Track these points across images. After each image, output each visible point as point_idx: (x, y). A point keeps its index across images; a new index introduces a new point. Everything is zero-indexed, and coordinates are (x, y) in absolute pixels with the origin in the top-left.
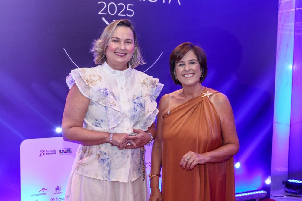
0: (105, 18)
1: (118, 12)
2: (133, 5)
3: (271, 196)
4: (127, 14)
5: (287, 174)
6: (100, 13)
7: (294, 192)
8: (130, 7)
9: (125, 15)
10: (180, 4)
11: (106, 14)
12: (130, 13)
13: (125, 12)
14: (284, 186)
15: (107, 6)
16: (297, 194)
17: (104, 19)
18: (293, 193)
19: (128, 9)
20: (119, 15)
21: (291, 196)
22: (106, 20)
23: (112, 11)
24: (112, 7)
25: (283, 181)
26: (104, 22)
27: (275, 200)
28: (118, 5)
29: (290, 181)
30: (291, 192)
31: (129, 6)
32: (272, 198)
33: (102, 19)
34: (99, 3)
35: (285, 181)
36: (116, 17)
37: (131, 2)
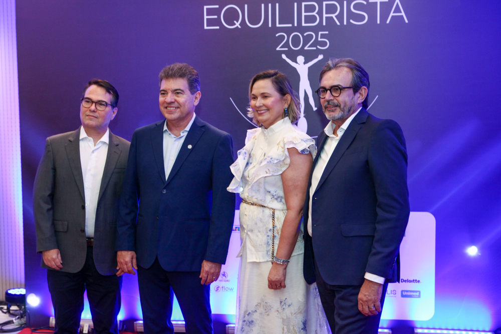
1: (304, 45)
2: (327, 33)
4: (318, 47)
6: (278, 49)
8: (323, 36)
9: (315, 48)
11: (287, 49)
12: (324, 44)
13: (317, 43)
15: (288, 38)
17: (284, 56)
19: (319, 39)
20: (306, 48)
22: (287, 57)
23: (296, 44)
24: (296, 41)
26: (285, 60)
28: (305, 34)
31: (321, 34)
33: (282, 57)
34: (277, 35)
36: (302, 52)
37: (323, 29)
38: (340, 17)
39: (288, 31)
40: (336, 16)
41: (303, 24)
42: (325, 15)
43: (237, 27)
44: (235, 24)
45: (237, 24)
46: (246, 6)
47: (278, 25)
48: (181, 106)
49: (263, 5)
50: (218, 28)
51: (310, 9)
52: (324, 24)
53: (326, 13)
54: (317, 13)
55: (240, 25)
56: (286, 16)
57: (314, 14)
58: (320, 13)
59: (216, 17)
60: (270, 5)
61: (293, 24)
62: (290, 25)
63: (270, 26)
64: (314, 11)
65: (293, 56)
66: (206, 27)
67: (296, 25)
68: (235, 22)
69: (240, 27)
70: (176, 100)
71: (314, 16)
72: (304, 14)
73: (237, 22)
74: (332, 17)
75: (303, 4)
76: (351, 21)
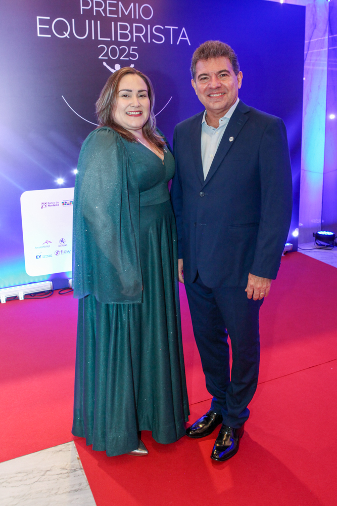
0: (106, 62)
1: (120, 56)
2: (137, 47)
3: (298, 249)
4: (130, 58)
5: (320, 226)
6: (100, 57)
7: (326, 244)
8: (133, 50)
9: (128, 59)
10: (190, 44)
11: (107, 58)
12: (134, 56)
13: (129, 55)
14: (314, 238)
15: (108, 49)
16: (327, 246)
17: (105, 64)
18: (324, 245)
19: (131, 52)
20: (121, 58)
21: (320, 249)
22: (107, 64)
23: (114, 55)
24: (114, 51)
25: (314, 233)
26: (105, 67)
27: (303, 253)
28: (120, 48)
29: (320, 233)
30: (321, 245)
31: (132, 48)
32: (299, 251)
33: (103, 64)
34: (99, 46)
35: (315, 233)
36: (118, 61)
37: (134, 44)
38: (145, 36)
39: (108, 44)
40: (143, 36)
41: (119, 40)
42: (135, 34)
43: (66, 37)
44: (64, 35)
45: (66, 35)
46: (73, 20)
47: (99, 39)
48: (228, 90)
49: (87, 21)
50: (50, 36)
51: (124, 28)
52: (134, 41)
53: (136, 33)
54: (129, 32)
55: (68, 35)
56: (106, 32)
57: (127, 32)
58: (131, 32)
59: (48, 27)
60: (93, 21)
61: (111, 38)
62: (109, 39)
63: (93, 38)
64: (126, 30)
65: (112, 64)
66: (39, 35)
67: (113, 39)
68: (64, 32)
69: (68, 37)
70: (221, 84)
71: (127, 34)
72: (119, 32)
73: (66, 33)
74: (140, 36)
75: (119, 23)
76: (153, 40)
